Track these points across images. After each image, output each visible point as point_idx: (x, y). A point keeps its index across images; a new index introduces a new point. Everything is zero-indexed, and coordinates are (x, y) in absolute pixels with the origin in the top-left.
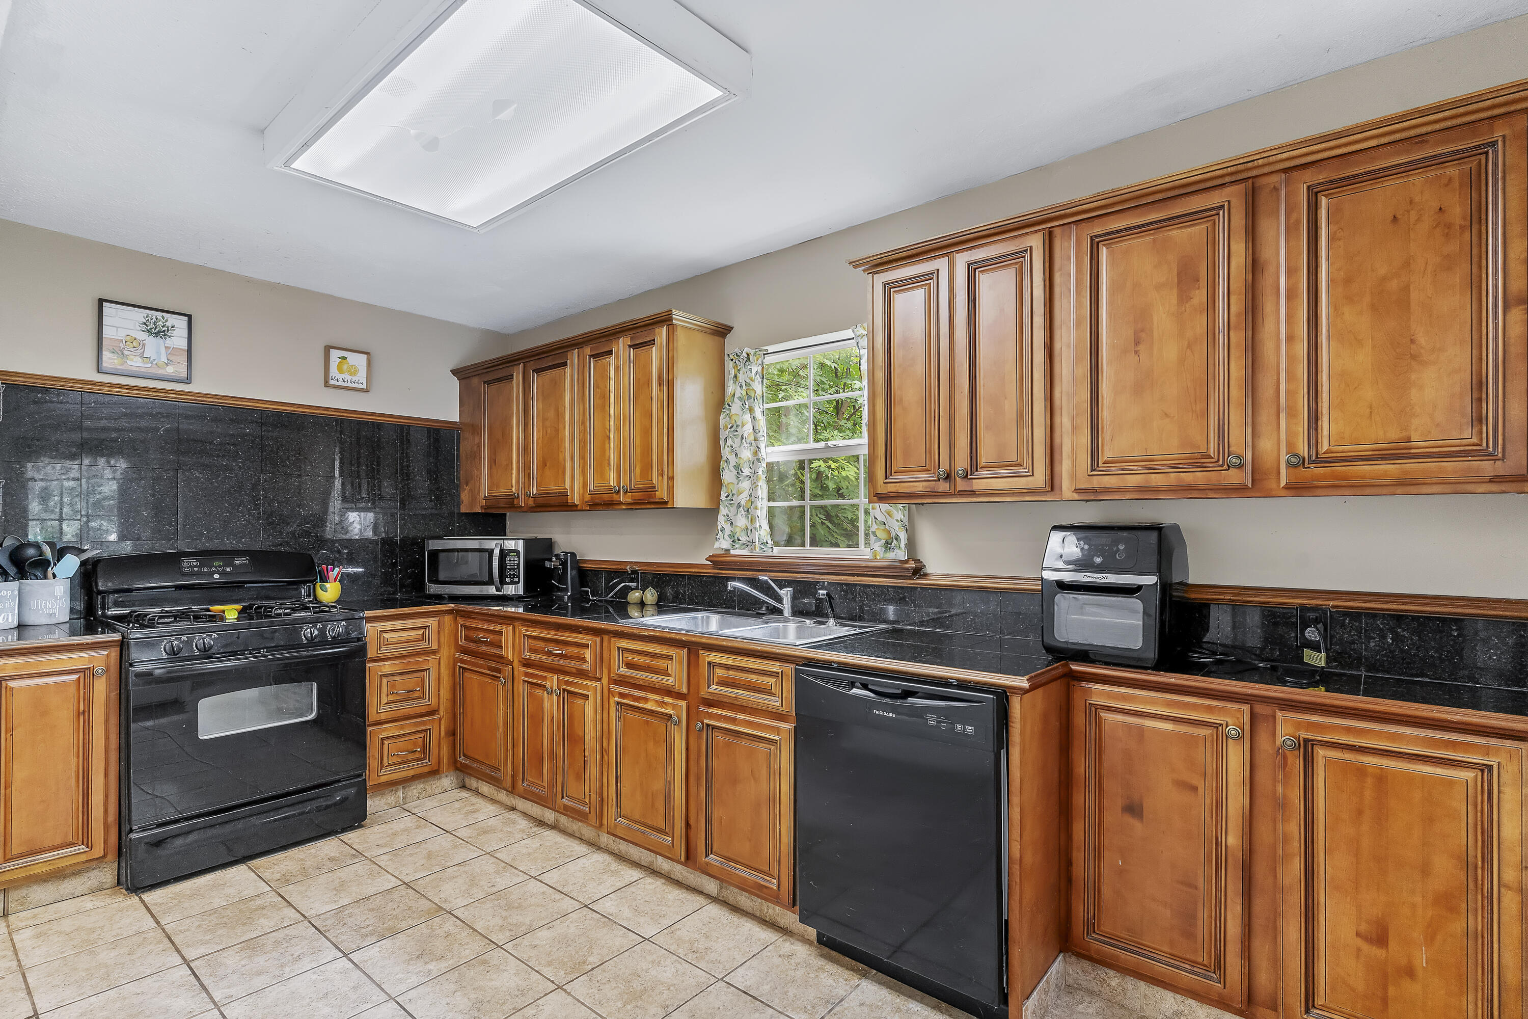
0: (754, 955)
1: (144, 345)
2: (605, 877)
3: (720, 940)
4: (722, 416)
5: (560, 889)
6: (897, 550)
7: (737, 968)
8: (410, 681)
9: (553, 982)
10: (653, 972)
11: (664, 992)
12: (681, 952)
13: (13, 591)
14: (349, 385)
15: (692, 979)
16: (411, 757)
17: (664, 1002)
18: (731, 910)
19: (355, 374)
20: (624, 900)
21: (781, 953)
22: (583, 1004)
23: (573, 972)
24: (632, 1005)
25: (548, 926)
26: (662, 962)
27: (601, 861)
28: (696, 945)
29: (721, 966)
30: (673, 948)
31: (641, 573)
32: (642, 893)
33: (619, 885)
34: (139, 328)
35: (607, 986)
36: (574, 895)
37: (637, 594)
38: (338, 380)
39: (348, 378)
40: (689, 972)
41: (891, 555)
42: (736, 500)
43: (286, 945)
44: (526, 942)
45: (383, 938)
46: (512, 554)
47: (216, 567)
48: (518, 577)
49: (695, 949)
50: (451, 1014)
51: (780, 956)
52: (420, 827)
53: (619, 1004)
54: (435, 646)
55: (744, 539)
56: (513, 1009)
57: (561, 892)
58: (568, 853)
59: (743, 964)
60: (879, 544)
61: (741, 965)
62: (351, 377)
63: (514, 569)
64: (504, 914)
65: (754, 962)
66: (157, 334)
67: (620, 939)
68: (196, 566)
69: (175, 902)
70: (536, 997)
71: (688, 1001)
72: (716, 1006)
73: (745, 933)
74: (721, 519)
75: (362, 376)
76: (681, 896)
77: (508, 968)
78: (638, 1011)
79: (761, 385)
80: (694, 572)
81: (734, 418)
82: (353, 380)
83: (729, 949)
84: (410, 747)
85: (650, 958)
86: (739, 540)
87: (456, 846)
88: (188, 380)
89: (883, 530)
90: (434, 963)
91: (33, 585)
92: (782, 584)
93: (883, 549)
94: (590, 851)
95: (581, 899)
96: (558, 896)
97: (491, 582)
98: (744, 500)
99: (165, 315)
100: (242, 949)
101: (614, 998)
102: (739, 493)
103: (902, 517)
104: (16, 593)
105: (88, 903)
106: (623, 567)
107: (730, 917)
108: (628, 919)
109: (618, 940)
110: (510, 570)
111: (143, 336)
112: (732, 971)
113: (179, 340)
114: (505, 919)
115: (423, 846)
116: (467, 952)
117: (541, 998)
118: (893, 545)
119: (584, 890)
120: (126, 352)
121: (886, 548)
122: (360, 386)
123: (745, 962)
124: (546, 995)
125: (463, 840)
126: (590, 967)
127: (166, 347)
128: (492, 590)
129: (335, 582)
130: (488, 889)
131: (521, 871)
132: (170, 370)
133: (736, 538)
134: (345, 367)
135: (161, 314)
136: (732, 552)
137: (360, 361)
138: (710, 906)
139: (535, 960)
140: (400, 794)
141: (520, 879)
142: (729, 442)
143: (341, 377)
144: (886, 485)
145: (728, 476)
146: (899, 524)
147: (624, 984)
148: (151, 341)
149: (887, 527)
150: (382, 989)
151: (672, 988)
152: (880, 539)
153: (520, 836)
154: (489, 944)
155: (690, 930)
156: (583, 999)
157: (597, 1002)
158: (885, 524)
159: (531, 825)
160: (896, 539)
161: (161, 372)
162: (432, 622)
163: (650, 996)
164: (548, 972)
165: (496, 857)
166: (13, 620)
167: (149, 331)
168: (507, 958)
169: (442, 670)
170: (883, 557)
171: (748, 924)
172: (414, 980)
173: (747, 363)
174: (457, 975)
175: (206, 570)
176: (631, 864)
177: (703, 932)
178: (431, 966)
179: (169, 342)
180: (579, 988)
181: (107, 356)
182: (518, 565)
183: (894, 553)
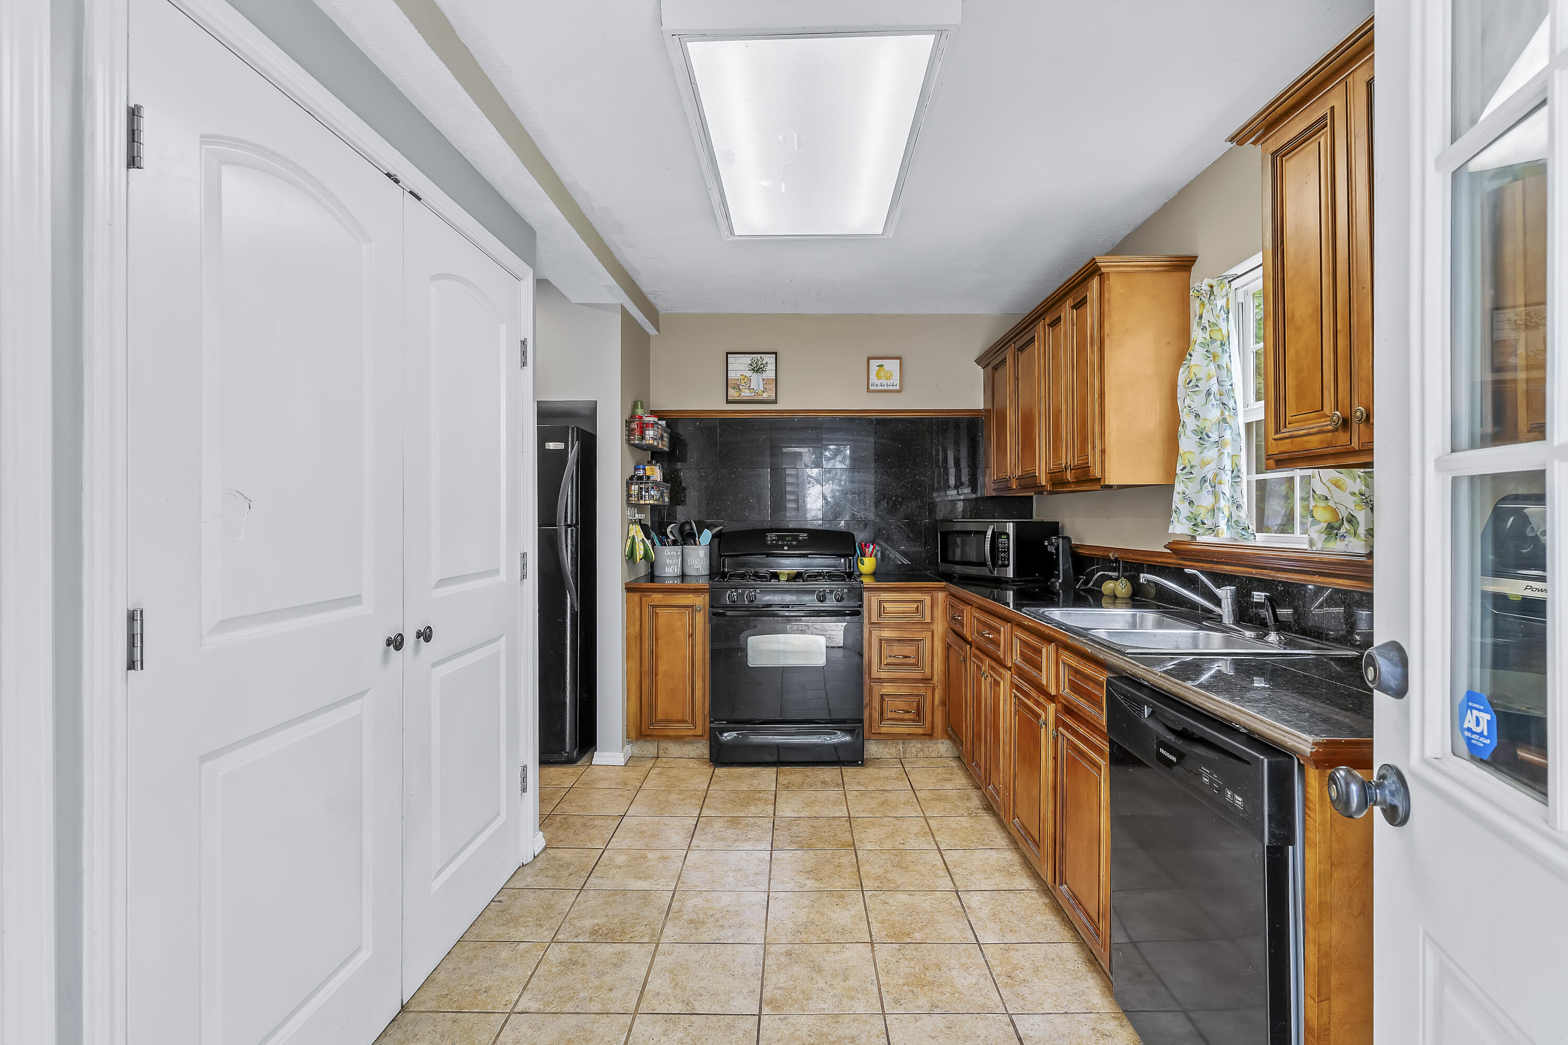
0: (1066, 1013)
1: (750, 380)
2: (997, 874)
3: (1046, 980)
4: (1181, 370)
5: (950, 868)
6: (1350, 539)
7: (1036, 1014)
8: (908, 650)
9: (871, 936)
10: (954, 973)
11: (948, 994)
12: (997, 970)
13: (677, 552)
14: (886, 388)
15: (981, 998)
16: (907, 716)
17: (938, 1001)
18: (1089, 960)
19: (890, 377)
20: (993, 901)
21: (1098, 1027)
22: (875, 965)
23: (892, 937)
24: (910, 988)
25: (910, 893)
26: (971, 969)
27: (1008, 859)
28: (1018, 972)
29: (1021, 1003)
30: (992, 963)
31: (1123, 561)
32: (1015, 903)
33: (1003, 886)
34: (748, 369)
35: (906, 962)
36: (956, 878)
37: (1111, 584)
38: (877, 385)
39: (885, 382)
40: (986, 991)
41: (1337, 546)
42: (1198, 474)
43: (749, 828)
44: (882, 897)
45: (801, 848)
46: (1003, 537)
47: (786, 541)
48: (1008, 560)
49: (1013, 975)
50: (788, 920)
51: (1093, 1029)
52: (898, 778)
53: (901, 982)
54: (928, 620)
55: (1209, 523)
56: (827, 940)
57: (949, 872)
58: (987, 841)
59: (1047, 1014)
60: (1316, 528)
61: (1043, 1014)
62: (887, 381)
63: (1005, 552)
64: (890, 868)
65: (1059, 1019)
66: (757, 371)
67: (956, 931)
68: (774, 540)
69: (726, 778)
70: (849, 941)
71: (959, 1013)
72: (979, 1033)
73: (1080, 988)
74: (1176, 498)
75: (896, 379)
76: (1051, 923)
77: (852, 909)
78: (910, 995)
79: (1226, 322)
80: (1161, 562)
81: (1193, 370)
82: (889, 384)
83: (1047, 993)
84: (906, 708)
85: (963, 960)
86: (1204, 524)
87: (908, 803)
88: (775, 402)
89: (1325, 508)
90: (812, 881)
91: (689, 548)
92: (1221, 579)
93: (1324, 536)
94: (1007, 847)
95: (958, 884)
96: (943, 872)
97: (984, 564)
98: (1211, 473)
99: (762, 355)
100: (728, 821)
101: (902, 974)
102: (1204, 464)
103: (1363, 488)
104: (679, 553)
105: (692, 764)
106: (1105, 553)
107: (1079, 966)
108: (980, 919)
109: (953, 929)
110: (1002, 552)
111: (749, 374)
112: (1028, 1014)
113: (770, 374)
114: (886, 872)
115: (887, 794)
116: (838, 884)
117: (852, 943)
118: (1343, 530)
119: (968, 877)
120: (741, 387)
121: (1328, 534)
122: (895, 388)
123: (1050, 1013)
124: (858, 942)
125: (918, 800)
126: (909, 940)
127: (763, 380)
128: (985, 571)
129: (871, 556)
130: (898, 845)
131: (935, 841)
132: (765, 395)
133: (1199, 521)
134: (882, 374)
135: (759, 355)
136: (1199, 539)
137: (892, 366)
138: (1070, 946)
139: (875, 913)
140: (900, 747)
141: (929, 847)
142: (1188, 402)
143: (879, 382)
144: (1277, 442)
145: (1187, 443)
146: (1357, 499)
147: (921, 968)
148: (755, 377)
149: (1331, 503)
150: (769, 883)
151: (957, 995)
152: (1319, 522)
153: (962, 812)
154: (858, 885)
155: (1026, 957)
156: (879, 962)
157: (886, 970)
158: (1327, 499)
159: (980, 806)
160: (1350, 522)
161: (760, 398)
162: (927, 599)
163: (931, 990)
164: (875, 927)
165: (928, 823)
166: (677, 571)
167: (753, 370)
168: (858, 902)
169: (936, 643)
170: (1323, 548)
171: (1092, 981)
172: (791, 886)
173: (1212, 298)
174: (817, 896)
175: (780, 543)
176: (1033, 873)
177: (1037, 964)
178: (808, 882)
179: (765, 375)
180: (884, 952)
181: (731, 391)
182: (1008, 548)
183: (1345, 543)
